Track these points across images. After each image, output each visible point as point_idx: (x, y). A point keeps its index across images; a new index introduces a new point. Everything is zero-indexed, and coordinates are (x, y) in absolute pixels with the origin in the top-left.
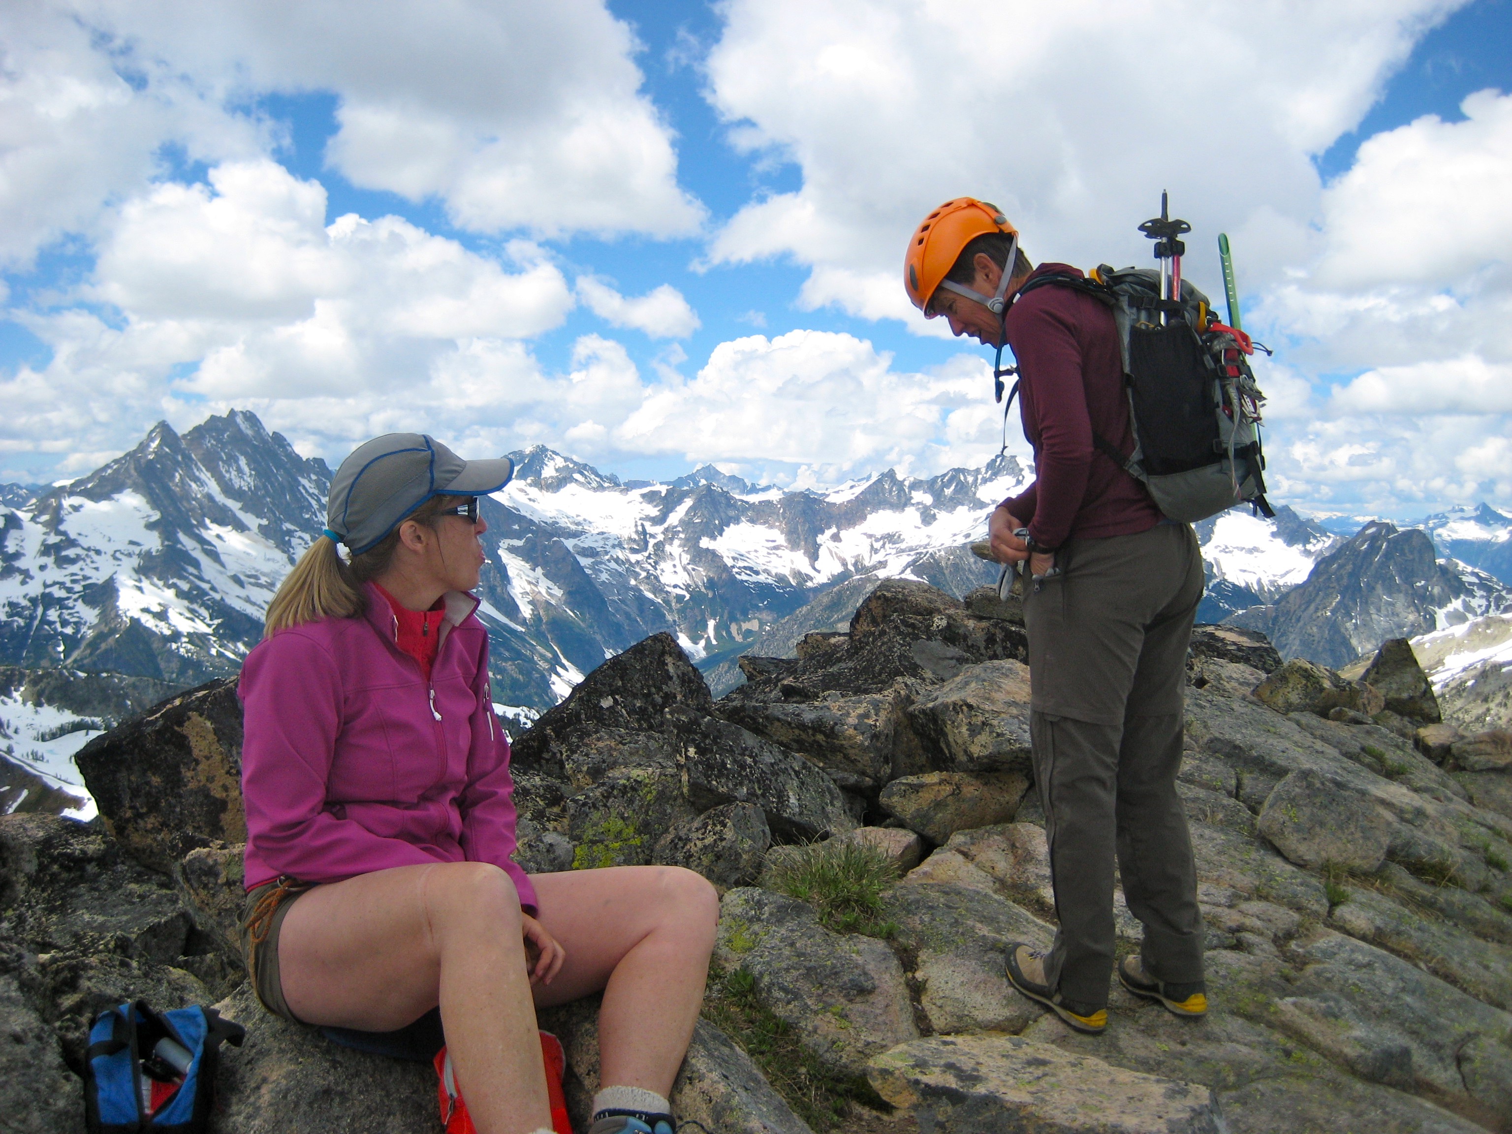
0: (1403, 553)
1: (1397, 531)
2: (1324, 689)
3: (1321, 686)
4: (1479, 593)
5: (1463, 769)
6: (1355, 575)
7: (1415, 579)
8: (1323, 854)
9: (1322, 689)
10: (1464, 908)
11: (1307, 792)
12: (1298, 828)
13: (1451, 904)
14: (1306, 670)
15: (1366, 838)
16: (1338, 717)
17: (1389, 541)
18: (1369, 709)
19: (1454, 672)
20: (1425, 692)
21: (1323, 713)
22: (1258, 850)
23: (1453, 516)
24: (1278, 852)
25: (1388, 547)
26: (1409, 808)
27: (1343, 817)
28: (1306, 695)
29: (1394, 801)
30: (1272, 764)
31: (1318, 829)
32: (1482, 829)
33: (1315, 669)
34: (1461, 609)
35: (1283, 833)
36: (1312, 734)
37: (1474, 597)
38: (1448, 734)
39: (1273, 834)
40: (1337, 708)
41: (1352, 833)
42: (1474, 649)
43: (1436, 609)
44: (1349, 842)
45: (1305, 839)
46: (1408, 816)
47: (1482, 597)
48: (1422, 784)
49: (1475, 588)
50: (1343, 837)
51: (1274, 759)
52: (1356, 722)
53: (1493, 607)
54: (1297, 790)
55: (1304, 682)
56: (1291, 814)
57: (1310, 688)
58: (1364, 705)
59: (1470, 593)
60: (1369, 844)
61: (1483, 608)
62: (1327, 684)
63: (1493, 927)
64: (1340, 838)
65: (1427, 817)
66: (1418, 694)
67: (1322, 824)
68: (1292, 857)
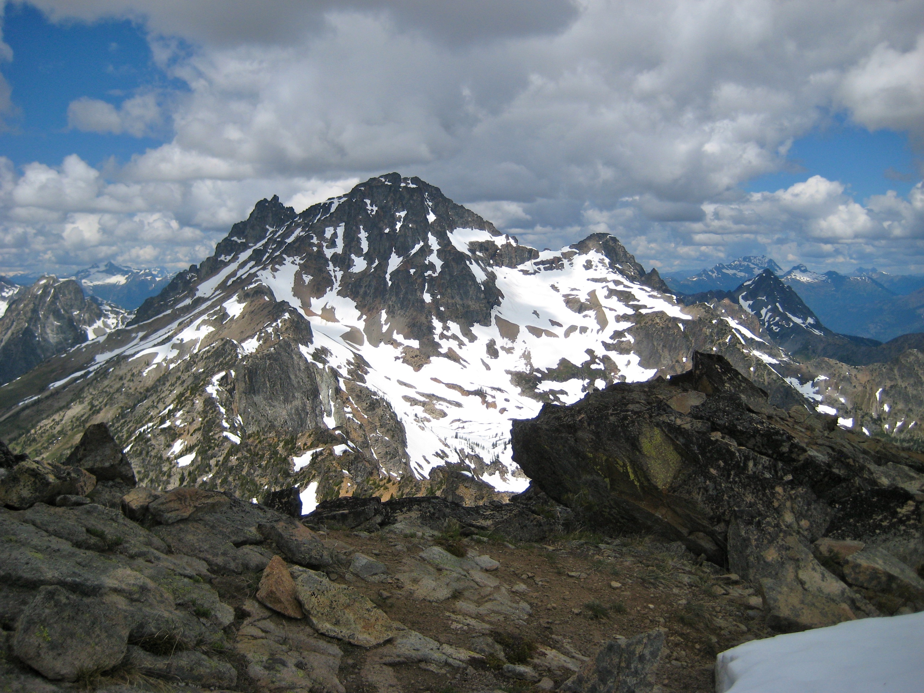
0: (64, 295)
1: (59, 282)
2: (50, 483)
3: (47, 481)
4: (112, 316)
5: (159, 523)
6: (35, 311)
7: (73, 310)
8: (77, 663)
9: (48, 484)
10: (192, 669)
11: (56, 610)
12: (53, 646)
13: (180, 669)
14: (33, 470)
15: (110, 636)
16: (64, 503)
17: (55, 288)
18: (85, 489)
19: (102, 364)
20: (122, 460)
21: (51, 502)
22: (18, 677)
23: (93, 271)
24: (37, 674)
25: (54, 291)
26: (135, 589)
27: (88, 624)
28: (36, 490)
29: (124, 586)
30: (19, 578)
31: (69, 641)
32: (186, 580)
33: (40, 468)
34: (102, 326)
35: (39, 655)
36: (47, 531)
37: (109, 318)
38: (145, 496)
39: (31, 659)
40: (62, 496)
41: (98, 636)
42: (111, 350)
43: (88, 327)
44: (96, 644)
45: (59, 655)
46: (136, 596)
47: (113, 318)
48: (136, 550)
49: (109, 313)
50: (91, 642)
51: (20, 573)
52: (79, 504)
53: (120, 324)
54: (47, 611)
55: (33, 479)
56: (45, 634)
57: (39, 484)
58: (82, 487)
59: (106, 316)
60: (113, 640)
61: (115, 325)
62: (51, 478)
63: (214, 678)
64: (88, 644)
65: (149, 590)
66: (117, 462)
67: (72, 635)
68: (51, 675)
